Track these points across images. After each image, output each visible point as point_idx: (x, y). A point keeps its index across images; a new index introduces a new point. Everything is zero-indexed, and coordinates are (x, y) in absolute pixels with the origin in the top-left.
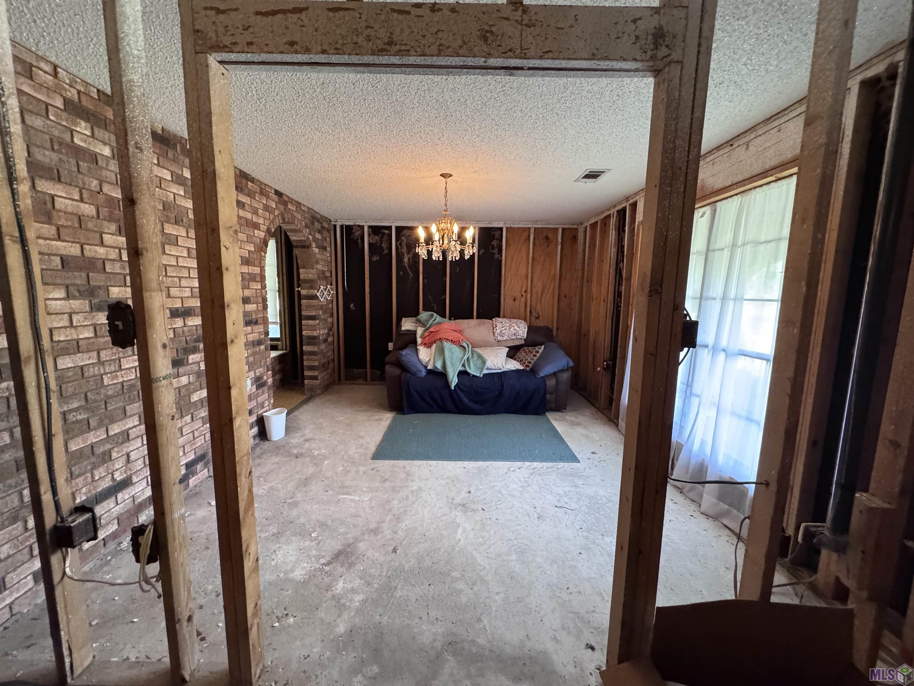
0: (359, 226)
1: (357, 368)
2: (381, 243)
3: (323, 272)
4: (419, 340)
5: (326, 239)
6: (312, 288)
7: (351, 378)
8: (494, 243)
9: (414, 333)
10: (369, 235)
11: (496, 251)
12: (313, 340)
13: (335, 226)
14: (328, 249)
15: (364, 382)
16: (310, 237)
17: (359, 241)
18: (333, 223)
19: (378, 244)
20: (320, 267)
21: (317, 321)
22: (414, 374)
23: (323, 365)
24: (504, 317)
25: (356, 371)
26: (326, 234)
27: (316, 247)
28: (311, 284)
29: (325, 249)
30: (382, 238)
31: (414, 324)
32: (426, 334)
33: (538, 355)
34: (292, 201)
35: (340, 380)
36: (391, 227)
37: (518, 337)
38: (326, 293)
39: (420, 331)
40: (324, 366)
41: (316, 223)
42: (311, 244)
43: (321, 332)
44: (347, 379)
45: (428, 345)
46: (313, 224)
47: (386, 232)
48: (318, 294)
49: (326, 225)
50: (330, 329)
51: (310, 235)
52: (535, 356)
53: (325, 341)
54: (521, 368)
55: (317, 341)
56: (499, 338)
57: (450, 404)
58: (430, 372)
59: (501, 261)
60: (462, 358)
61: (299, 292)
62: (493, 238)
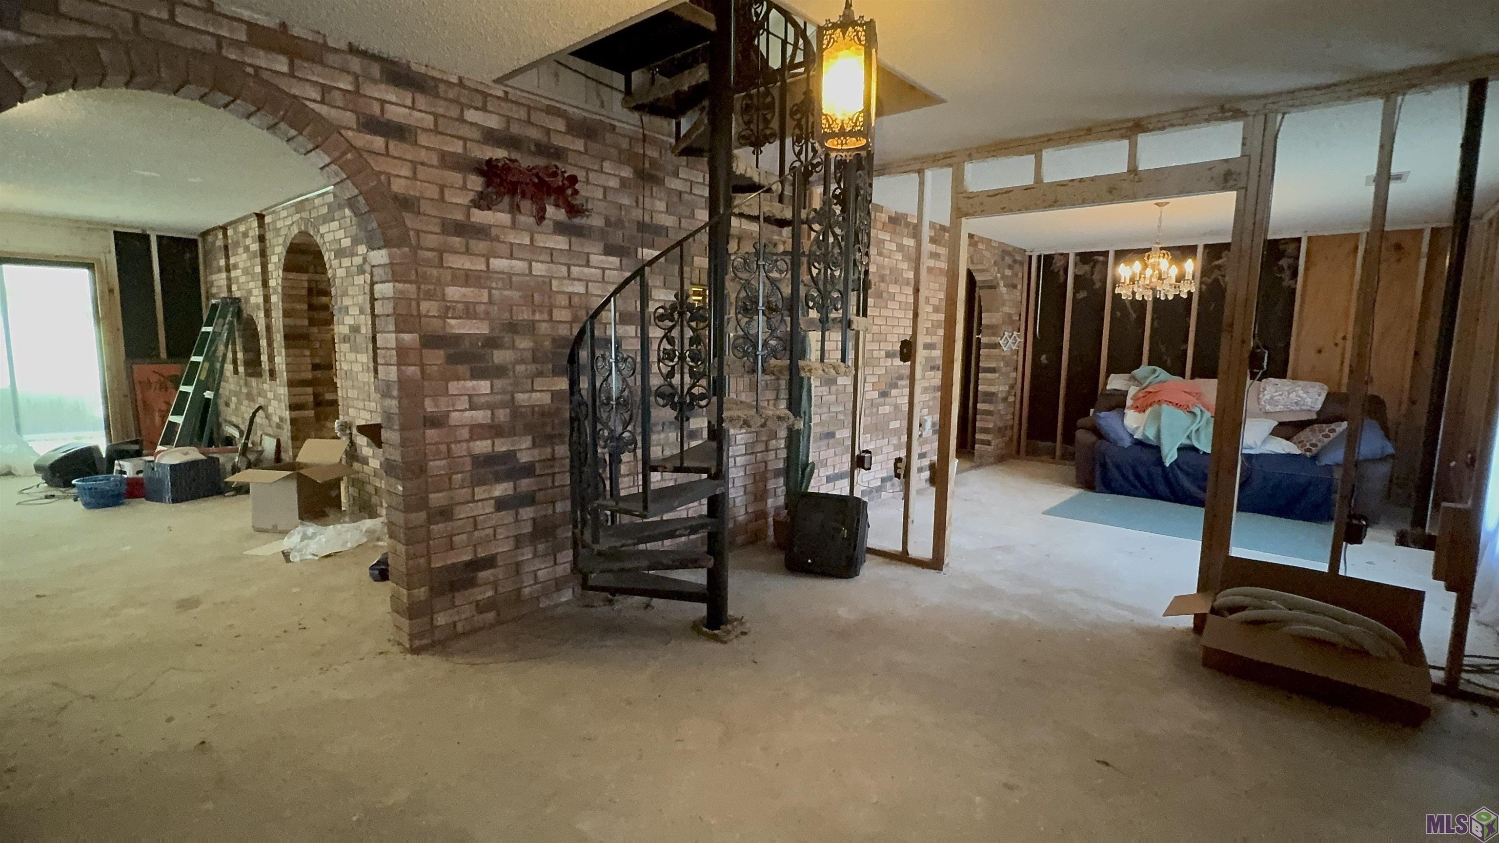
0: (1062, 254)
1: (1042, 440)
2: (1092, 274)
3: (1010, 316)
4: (1129, 402)
5: (1017, 275)
6: (994, 334)
7: (1032, 453)
8: (1284, 262)
9: (1124, 394)
10: (1076, 264)
11: (1287, 275)
12: (990, 397)
13: (1030, 257)
14: (1019, 287)
15: (1052, 460)
16: (999, 275)
17: (1061, 273)
18: (1028, 253)
19: (1088, 276)
20: (1007, 309)
21: (997, 375)
22: (1114, 443)
23: (1000, 429)
24: (1295, 378)
25: (1042, 444)
26: (1017, 267)
27: (1004, 286)
28: (994, 330)
29: (1014, 286)
30: (1093, 267)
31: (1126, 382)
32: (1141, 395)
33: (1332, 435)
34: (982, 239)
35: (1018, 452)
36: (1108, 252)
37: (1304, 408)
38: (1011, 341)
39: (1133, 391)
40: (1001, 431)
41: (1007, 258)
42: (998, 284)
43: (1001, 389)
44: (1027, 453)
45: (1140, 409)
46: (1003, 259)
47: (1101, 258)
48: (1001, 342)
49: (1018, 258)
50: (1012, 387)
51: (999, 272)
52: (1327, 436)
53: (1005, 399)
54: (1298, 452)
55: (994, 399)
56: (1268, 407)
57: (1162, 488)
58: (1139, 443)
59: (1294, 290)
60: (1188, 428)
61: (979, 339)
62: (1281, 255)
